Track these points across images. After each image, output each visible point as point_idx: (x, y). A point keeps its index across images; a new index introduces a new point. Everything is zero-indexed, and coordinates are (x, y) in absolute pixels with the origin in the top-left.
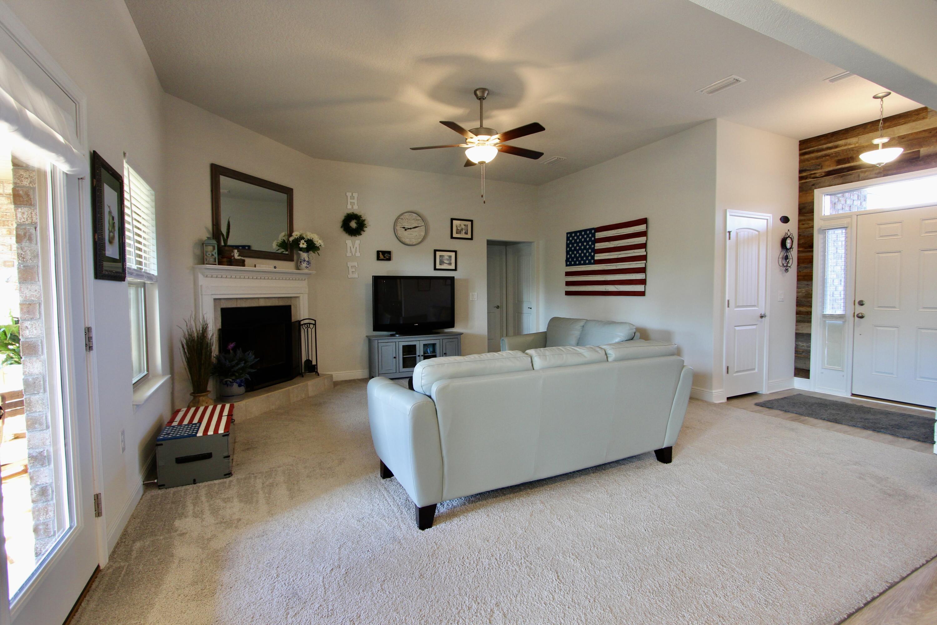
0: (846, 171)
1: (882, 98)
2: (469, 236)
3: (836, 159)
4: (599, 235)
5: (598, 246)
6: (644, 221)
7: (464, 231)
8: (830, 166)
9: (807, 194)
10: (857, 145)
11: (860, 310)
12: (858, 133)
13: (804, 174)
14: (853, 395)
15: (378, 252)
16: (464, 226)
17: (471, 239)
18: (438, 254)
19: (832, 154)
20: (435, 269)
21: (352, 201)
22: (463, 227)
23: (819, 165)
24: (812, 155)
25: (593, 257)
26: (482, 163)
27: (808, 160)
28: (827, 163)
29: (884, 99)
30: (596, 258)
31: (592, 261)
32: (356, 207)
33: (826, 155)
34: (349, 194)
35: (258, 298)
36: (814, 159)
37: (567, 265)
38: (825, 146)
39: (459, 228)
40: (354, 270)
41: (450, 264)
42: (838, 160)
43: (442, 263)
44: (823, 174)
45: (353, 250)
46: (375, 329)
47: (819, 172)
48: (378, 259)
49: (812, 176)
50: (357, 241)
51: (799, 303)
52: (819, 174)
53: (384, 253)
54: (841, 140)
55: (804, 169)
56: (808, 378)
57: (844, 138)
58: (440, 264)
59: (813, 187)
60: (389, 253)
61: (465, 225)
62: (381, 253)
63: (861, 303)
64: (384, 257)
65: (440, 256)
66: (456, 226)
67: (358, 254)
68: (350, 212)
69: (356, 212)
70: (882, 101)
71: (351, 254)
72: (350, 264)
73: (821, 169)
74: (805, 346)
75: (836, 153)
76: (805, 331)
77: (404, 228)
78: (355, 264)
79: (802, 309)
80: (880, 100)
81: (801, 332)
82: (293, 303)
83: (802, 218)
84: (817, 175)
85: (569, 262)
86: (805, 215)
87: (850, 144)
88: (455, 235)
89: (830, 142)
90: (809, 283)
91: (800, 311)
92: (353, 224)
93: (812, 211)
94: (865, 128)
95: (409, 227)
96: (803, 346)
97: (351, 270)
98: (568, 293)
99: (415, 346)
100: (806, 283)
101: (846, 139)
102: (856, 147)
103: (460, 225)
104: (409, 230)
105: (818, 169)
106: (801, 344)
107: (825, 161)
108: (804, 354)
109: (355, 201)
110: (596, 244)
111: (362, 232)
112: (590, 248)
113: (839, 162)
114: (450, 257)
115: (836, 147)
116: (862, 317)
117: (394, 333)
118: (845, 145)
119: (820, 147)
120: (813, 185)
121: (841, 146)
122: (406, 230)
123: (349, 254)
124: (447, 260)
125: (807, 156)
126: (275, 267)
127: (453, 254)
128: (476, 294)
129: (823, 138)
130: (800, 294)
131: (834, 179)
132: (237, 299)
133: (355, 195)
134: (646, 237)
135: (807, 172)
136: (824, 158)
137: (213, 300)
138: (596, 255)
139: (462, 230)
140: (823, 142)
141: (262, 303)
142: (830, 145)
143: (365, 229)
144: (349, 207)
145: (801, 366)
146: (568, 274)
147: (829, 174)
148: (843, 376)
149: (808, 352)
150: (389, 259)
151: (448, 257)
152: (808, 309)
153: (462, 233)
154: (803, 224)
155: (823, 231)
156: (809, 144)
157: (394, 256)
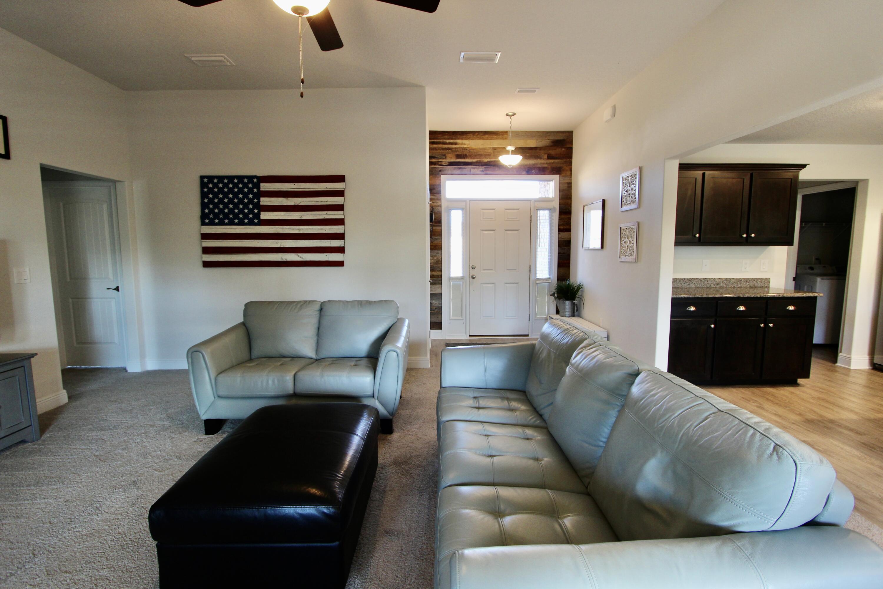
0: (462, 164)
1: (511, 116)
3: (456, 153)
4: (265, 187)
5: (265, 201)
6: (341, 179)
8: (451, 158)
9: (435, 177)
10: (469, 146)
11: (473, 272)
12: (470, 137)
13: (433, 160)
14: (470, 336)
17: (7, 155)
19: (453, 149)
23: (444, 156)
24: (440, 146)
25: (258, 216)
27: (436, 149)
28: (450, 155)
29: (512, 117)
30: (262, 217)
31: (256, 221)
33: (449, 149)
36: (440, 150)
37: (203, 223)
38: (448, 141)
42: (457, 155)
44: (447, 164)
47: (445, 161)
49: (440, 163)
51: (432, 269)
52: (445, 163)
54: (459, 139)
55: (433, 156)
56: (441, 329)
57: (461, 138)
59: (440, 173)
63: (473, 268)
70: (511, 118)
73: (446, 159)
74: (438, 303)
75: (456, 148)
76: (437, 292)
79: (435, 273)
80: (509, 117)
81: (434, 292)
83: (433, 197)
84: (443, 163)
85: (205, 219)
86: (435, 195)
87: (464, 144)
89: (452, 139)
90: (439, 252)
91: (433, 275)
93: (439, 193)
94: (474, 135)
96: (436, 303)
98: (207, 264)
100: (436, 251)
101: (462, 139)
102: (468, 148)
105: (443, 159)
106: (433, 301)
107: (449, 153)
108: (437, 310)
110: (262, 199)
112: (251, 201)
113: (458, 157)
115: (456, 144)
116: (473, 278)
118: (462, 144)
119: (445, 140)
120: (440, 171)
121: (459, 144)
125: (435, 146)
129: (447, 134)
130: (433, 261)
131: (455, 169)
134: (343, 198)
135: (436, 159)
136: (447, 150)
138: (262, 213)
140: (447, 137)
142: (451, 141)
145: (436, 320)
146: (205, 236)
147: (451, 164)
148: (463, 323)
149: (440, 308)
152: (439, 273)
154: (433, 203)
155: (449, 210)
156: (437, 136)
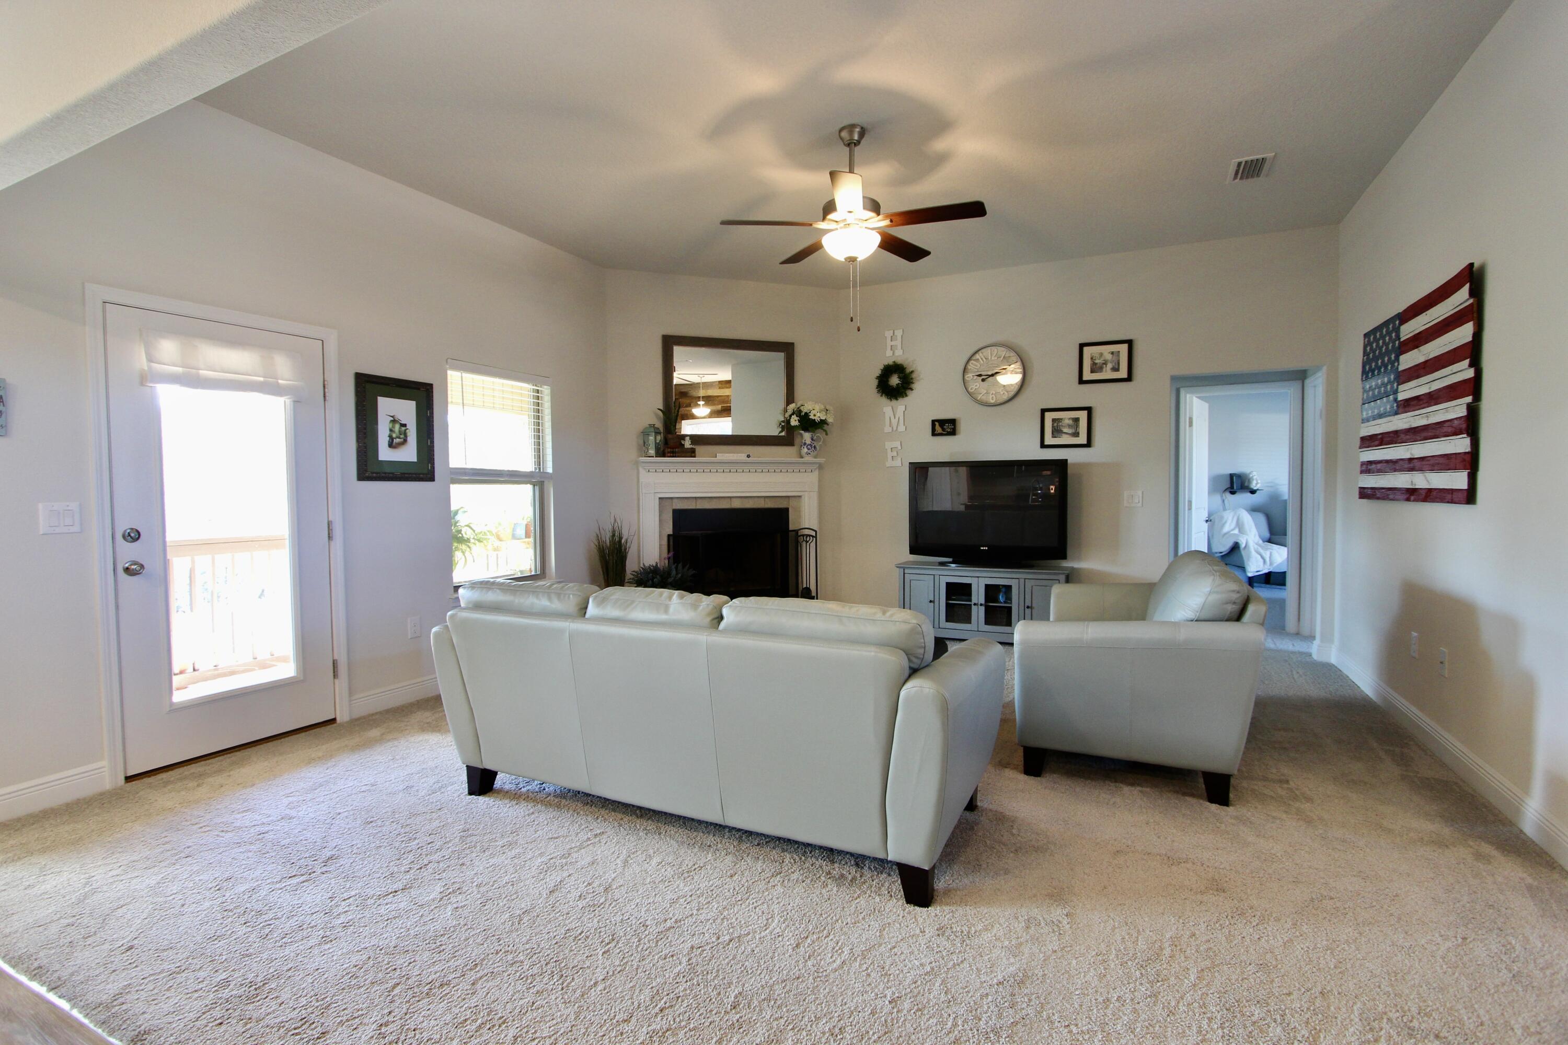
2: (1123, 374)
5: (1406, 360)
7: (1110, 366)
15: (933, 422)
16: (1111, 356)
17: (1129, 379)
18: (1049, 416)
20: (1043, 446)
21: (893, 343)
22: (1109, 357)
25: (1396, 395)
26: (852, 260)
30: (1401, 396)
31: (1395, 406)
32: (899, 352)
34: (888, 334)
35: (730, 498)
37: (1363, 420)
39: (1097, 361)
40: (895, 454)
41: (1076, 434)
43: (1057, 432)
45: (894, 422)
46: (913, 551)
48: (934, 434)
50: (900, 405)
53: (942, 422)
58: (1054, 436)
60: (953, 422)
61: (1112, 353)
62: (937, 424)
64: (943, 429)
65: (1054, 420)
66: (1092, 358)
67: (902, 428)
68: (890, 362)
69: (899, 361)
71: (891, 428)
72: (888, 445)
77: (980, 375)
78: (897, 444)
82: (791, 505)
85: (1365, 412)
88: (1087, 376)
92: (895, 381)
95: (990, 373)
97: (890, 454)
98: (1366, 494)
99: (969, 586)
103: (1101, 354)
104: (991, 378)
109: (898, 343)
110: (1401, 358)
111: (908, 392)
112: (1392, 368)
114: (1076, 420)
117: (950, 560)
122: (983, 380)
123: (887, 429)
124: (1069, 426)
126: (748, 456)
127: (1083, 415)
128: (1140, 493)
132: (696, 498)
133: (899, 333)
137: (657, 501)
138: (1401, 387)
139: (1105, 363)
141: (737, 504)
143: (913, 386)
144: (889, 353)
146: (1363, 443)
150: (953, 433)
151: (1071, 422)
153: (1104, 369)
157: (962, 427)
